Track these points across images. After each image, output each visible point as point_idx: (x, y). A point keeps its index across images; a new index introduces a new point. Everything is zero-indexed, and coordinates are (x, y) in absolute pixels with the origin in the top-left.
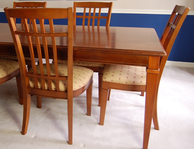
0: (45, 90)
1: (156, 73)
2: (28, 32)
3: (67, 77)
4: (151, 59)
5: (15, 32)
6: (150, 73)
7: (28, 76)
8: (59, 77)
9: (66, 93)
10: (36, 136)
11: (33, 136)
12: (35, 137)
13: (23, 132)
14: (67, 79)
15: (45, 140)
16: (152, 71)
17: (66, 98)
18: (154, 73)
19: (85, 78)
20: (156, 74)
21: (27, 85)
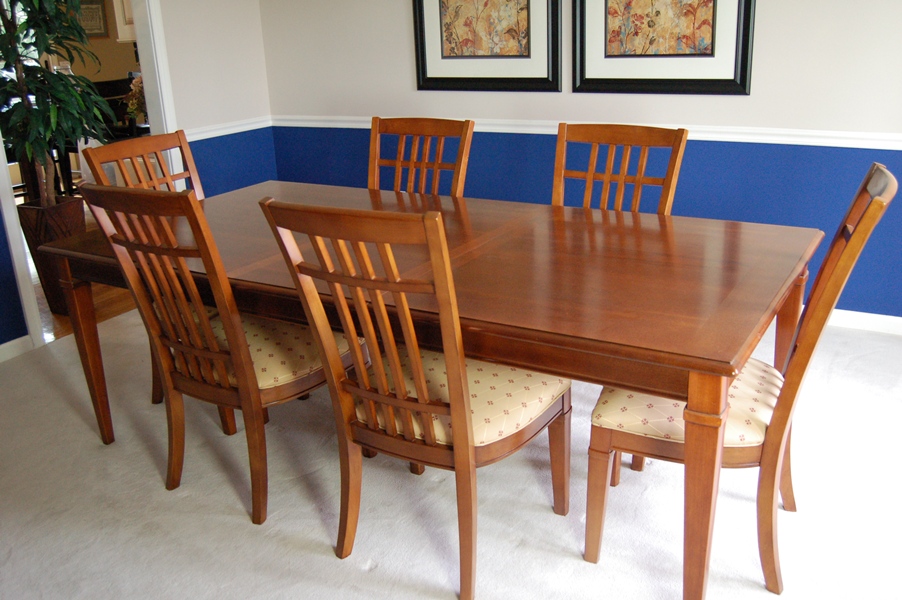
0: (395, 437)
1: (712, 424)
2: (328, 272)
3: (448, 405)
4: (694, 379)
5: (298, 266)
6: (694, 424)
7: (348, 392)
8: (429, 404)
9: (448, 452)
10: (376, 566)
11: (366, 566)
12: (371, 570)
13: (341, 550)
14: (449, 414)
15: (397, 583)
16: (698, 417)
17: (452, 468)
18: (706, 424)
19: (524, 405)
20: (710, 427)
21: (346, 418)
